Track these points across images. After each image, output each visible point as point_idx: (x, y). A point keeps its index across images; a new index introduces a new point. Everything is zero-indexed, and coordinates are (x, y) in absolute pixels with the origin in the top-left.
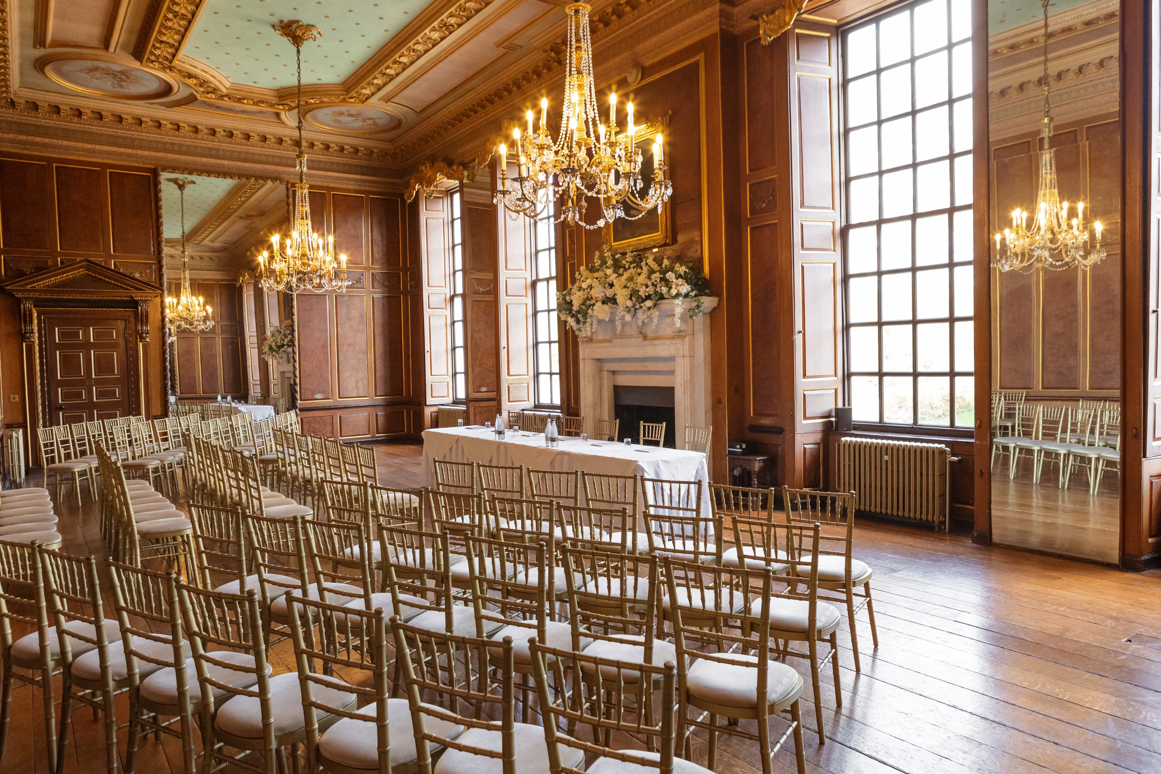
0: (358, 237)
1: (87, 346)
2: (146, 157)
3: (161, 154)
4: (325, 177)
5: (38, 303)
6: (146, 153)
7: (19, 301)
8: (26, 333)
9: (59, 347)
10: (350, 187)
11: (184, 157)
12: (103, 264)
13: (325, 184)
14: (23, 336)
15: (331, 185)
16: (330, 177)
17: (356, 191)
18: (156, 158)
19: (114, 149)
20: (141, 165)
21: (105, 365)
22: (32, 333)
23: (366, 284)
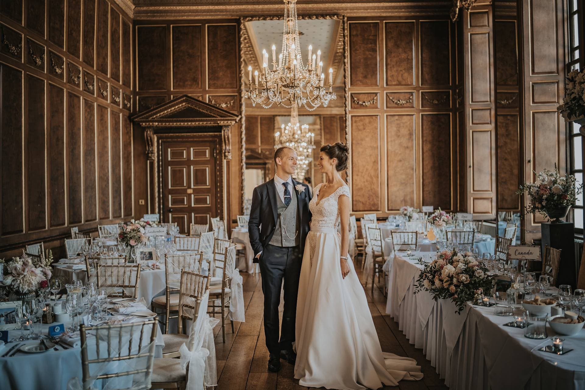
0: (410, 61)
1: (188, 163)
2: (233, 11)
3: (244, 7)
4: (378, 8)
5: (157, 131)
6: (233, 7)
7: (144, 129)
8: (148, 153)
9: (171, 163)
10: (402, 14)
11: (261, 7)
12: (200, 99)
13: (378, 15)
14: (147, 156)
15: (384, 15)
16: (383, 8)
17: (407, 18)
18: (240, 10)
19: (211, 7)
20: (230, 17)
21: (200, 178)
22: (152, 153)
23: (415, 105)
